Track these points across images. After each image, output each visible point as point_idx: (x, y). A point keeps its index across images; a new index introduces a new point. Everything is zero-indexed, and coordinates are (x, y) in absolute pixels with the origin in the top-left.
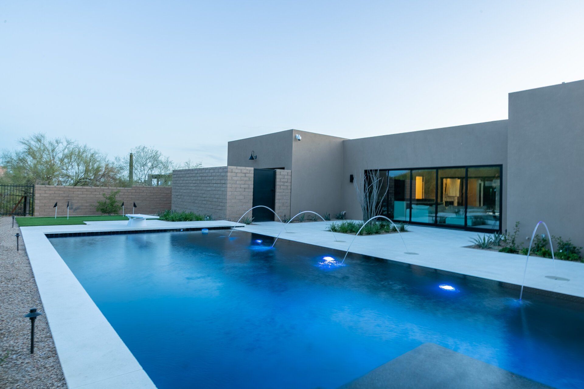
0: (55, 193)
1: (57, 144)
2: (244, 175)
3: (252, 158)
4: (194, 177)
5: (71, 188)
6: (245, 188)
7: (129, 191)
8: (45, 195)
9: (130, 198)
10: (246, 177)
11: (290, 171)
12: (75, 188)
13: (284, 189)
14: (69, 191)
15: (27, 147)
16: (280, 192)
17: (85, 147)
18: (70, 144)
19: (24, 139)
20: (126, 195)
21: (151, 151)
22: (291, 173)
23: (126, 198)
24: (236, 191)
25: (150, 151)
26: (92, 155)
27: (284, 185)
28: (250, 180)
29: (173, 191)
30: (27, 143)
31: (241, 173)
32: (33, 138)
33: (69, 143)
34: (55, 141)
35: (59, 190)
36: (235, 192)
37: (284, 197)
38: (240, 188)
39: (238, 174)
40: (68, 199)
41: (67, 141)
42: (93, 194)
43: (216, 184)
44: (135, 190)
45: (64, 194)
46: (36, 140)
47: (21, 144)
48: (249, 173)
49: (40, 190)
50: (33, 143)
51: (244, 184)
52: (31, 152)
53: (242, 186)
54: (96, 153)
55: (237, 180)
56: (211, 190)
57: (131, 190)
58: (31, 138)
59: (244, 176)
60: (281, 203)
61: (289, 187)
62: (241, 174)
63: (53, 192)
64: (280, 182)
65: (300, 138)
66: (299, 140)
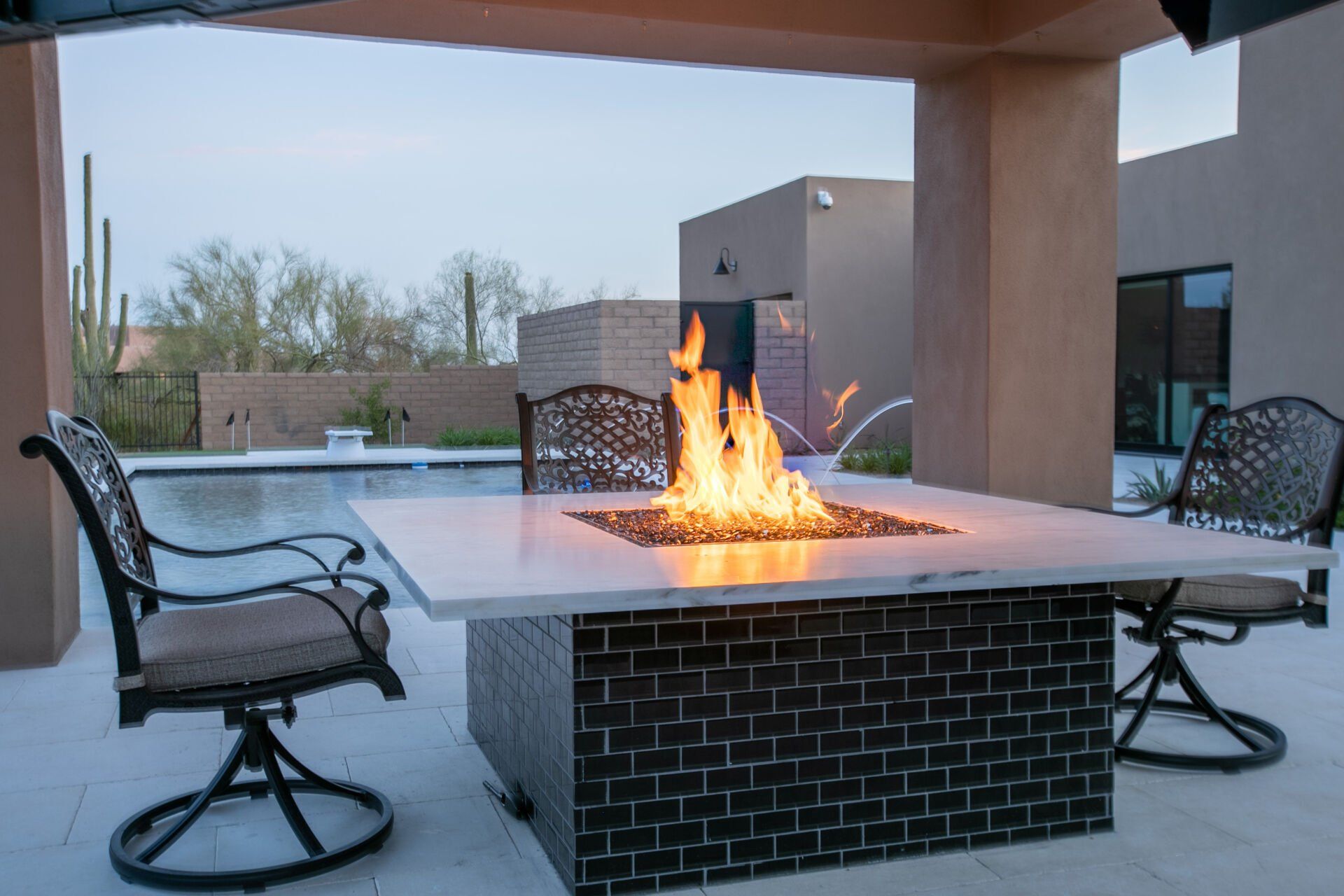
0: (244, 392)
1: (256, 264)
2: (649, 322)
3: (722, 269)
4: (551, 334)
5: (281, 378)
6: (654, 360)
7: (423, 381)
8: (224, 398)
9: (427, 400)
10: (657, 327)
11: (801, 303)
12: (290, 378)
13: (781, 358)
14: (276, 385)
15: (188, 276)
16: (769, 368)
17: (323, 266)
18: (294, 259)
19: (179, 258)
20: (415, 392)
21: (491, 264)
22: (804, 310)
23: (418, 400)
24: (628, 369)
25: (489, 264)
26: (351, 287)
27: (781, 347)
28: (670, 336)
29: (520, 375)
30: (186, 265)
31: (641, 317)
32: (201, 251)
33: (289, 256)
34: (251, 256)
35: (253, 384)
36: (625, 372)
37: (784, 381)
38: (641, 359)
39: (631, 319)
40: (277, 405)
41: (284, 253)
42: (334, 393)
43: (584, 350)
44: (440, 377)
45: (265, 393)
46: (206, 255)
47: (175, 269)
48: (667, 317)
49: (211, 384)
50: (201, 263)
51: (651, 348)
52: (198, 289)
53: (647, 353)
54: (362, 280)
55: (630, 338)
56: (578, 370)
57: (428, 377)
58: (199, 252)
59: (651, 324)
60: (774, 398)
61: (801, 352)
62: (642, 319)
63: (240, 389)
64: (768, 337)
65: (829, 200)
66: (826, 207)
